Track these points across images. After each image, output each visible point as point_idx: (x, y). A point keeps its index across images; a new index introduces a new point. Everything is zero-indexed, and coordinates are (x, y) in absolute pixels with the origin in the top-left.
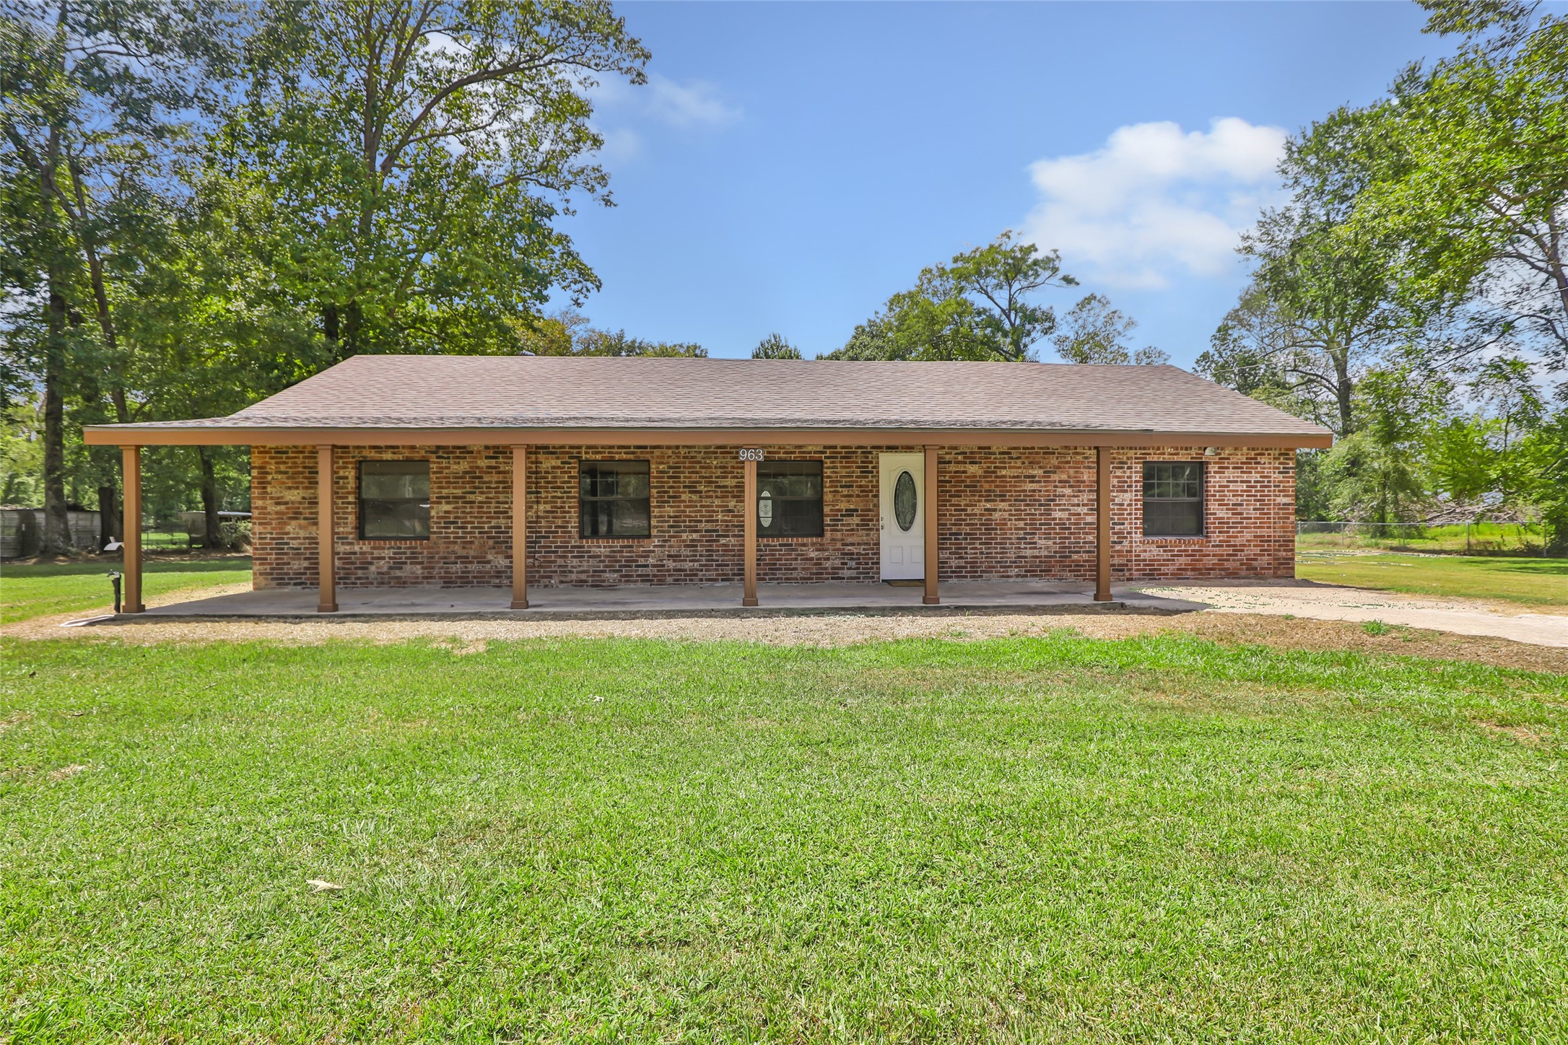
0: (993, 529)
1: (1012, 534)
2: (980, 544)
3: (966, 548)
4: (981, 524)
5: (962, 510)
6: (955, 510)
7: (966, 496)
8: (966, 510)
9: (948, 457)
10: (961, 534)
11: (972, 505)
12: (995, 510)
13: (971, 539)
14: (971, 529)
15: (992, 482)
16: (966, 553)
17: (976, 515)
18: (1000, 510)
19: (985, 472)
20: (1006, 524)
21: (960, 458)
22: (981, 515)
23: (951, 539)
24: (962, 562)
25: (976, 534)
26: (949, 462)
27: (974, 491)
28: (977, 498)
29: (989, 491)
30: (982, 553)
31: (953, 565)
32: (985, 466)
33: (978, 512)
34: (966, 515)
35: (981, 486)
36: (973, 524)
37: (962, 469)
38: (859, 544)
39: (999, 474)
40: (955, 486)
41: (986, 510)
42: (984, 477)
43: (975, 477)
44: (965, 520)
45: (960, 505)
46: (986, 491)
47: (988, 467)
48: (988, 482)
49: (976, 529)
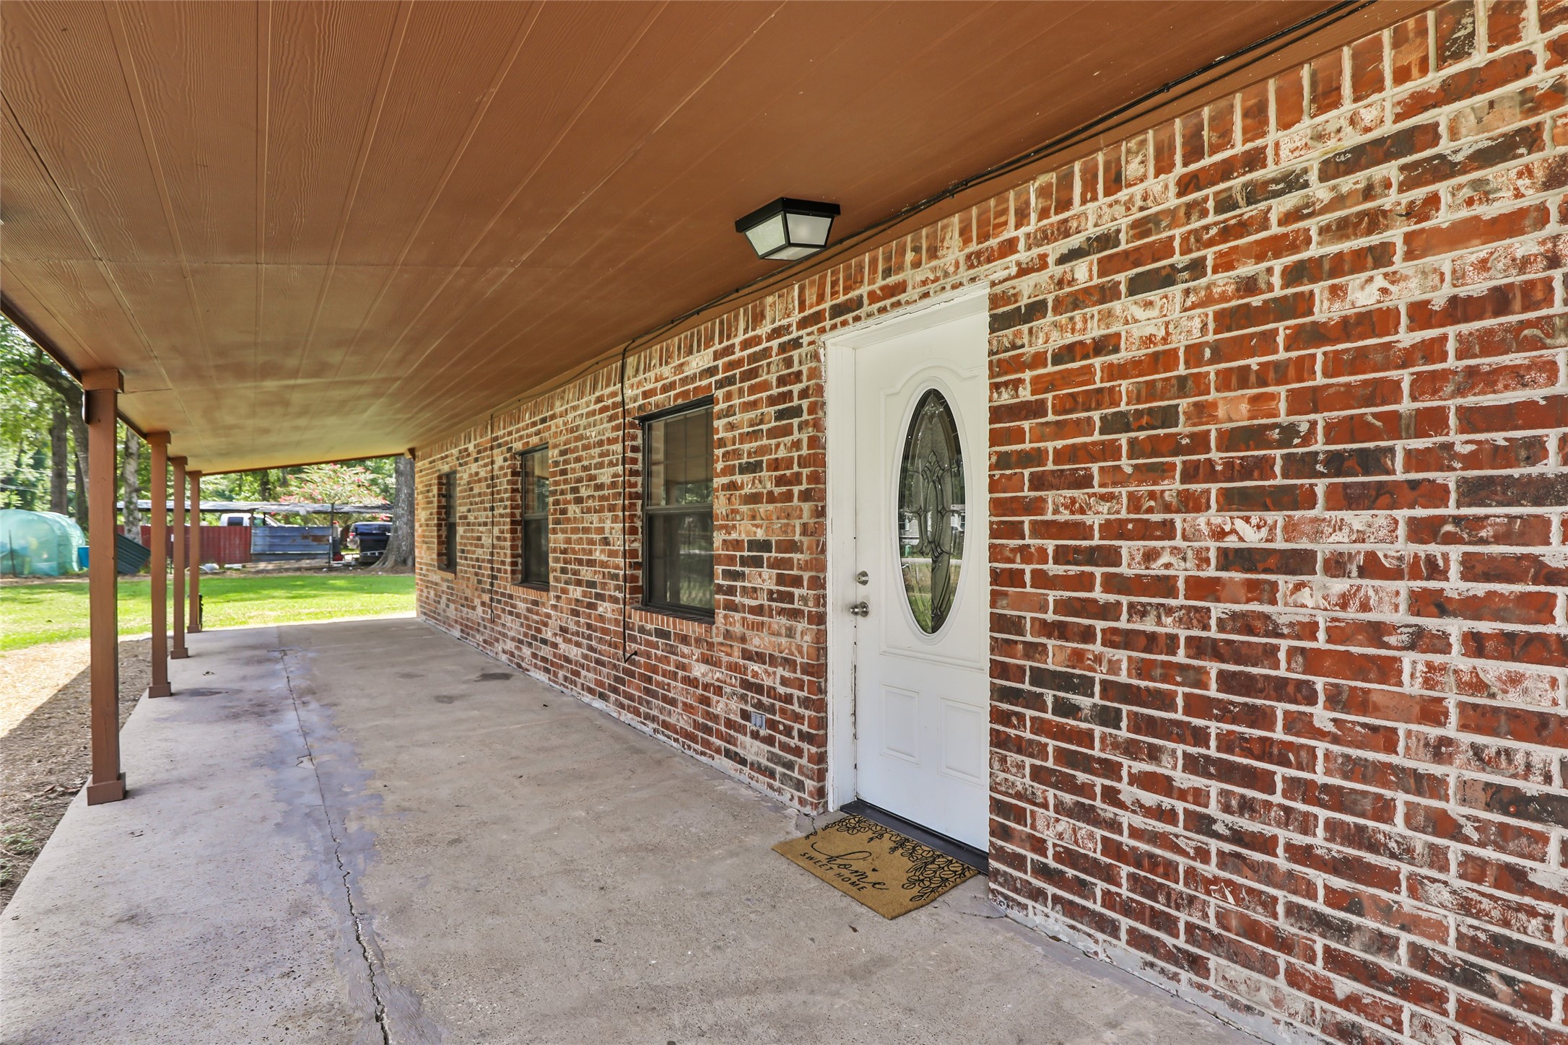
0: (1280, 689)
1: (1441, 749)
2: (1192, 764)
3: (1111, 770)
4: (1199, 647)
5: (1092, 556)
6: (1062, 556)
7: (1115, 476)
8: (1111, 557)
9: (1026, 288)
10: (1085, 686)
11: (1145, 531)
12: (1299, 563)
13: (1139, 724)
14: (1142, 670)
15: (1280, 373)
16: (1111, 796)
17: (1165, 586)
18: (1336, 566)
19: (1225, 320)
20: (1388, 670)
21: (1083, 272)
22: (1200, 588)
23: (1036, 702)
24: (1090, 841)
25: (1166, 701)
26: (1036, 309)
27: (1155, 446)
28: (1171, 487)
29: (1254, 436)
30: (1202, 824)
31: (1049, 836)
32: (1222, 281)
33: (1182, 571)
34: (1113, 583)
35: (1203, 412)
36: (1150, 641)
37: (1095, 331)
38: (773, 661)
39: (1325, 311)
40: (1060, 429)
41: (1229, 559)
42: (1219, 353)
43: (1163, 360)
44: (1108, 611)
45: (1082, 531)
46: (1231, 440)
47: (1249, 286)
48: (1242, 378)
49: (1169, 672)
